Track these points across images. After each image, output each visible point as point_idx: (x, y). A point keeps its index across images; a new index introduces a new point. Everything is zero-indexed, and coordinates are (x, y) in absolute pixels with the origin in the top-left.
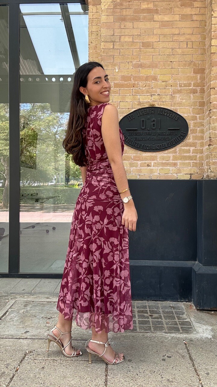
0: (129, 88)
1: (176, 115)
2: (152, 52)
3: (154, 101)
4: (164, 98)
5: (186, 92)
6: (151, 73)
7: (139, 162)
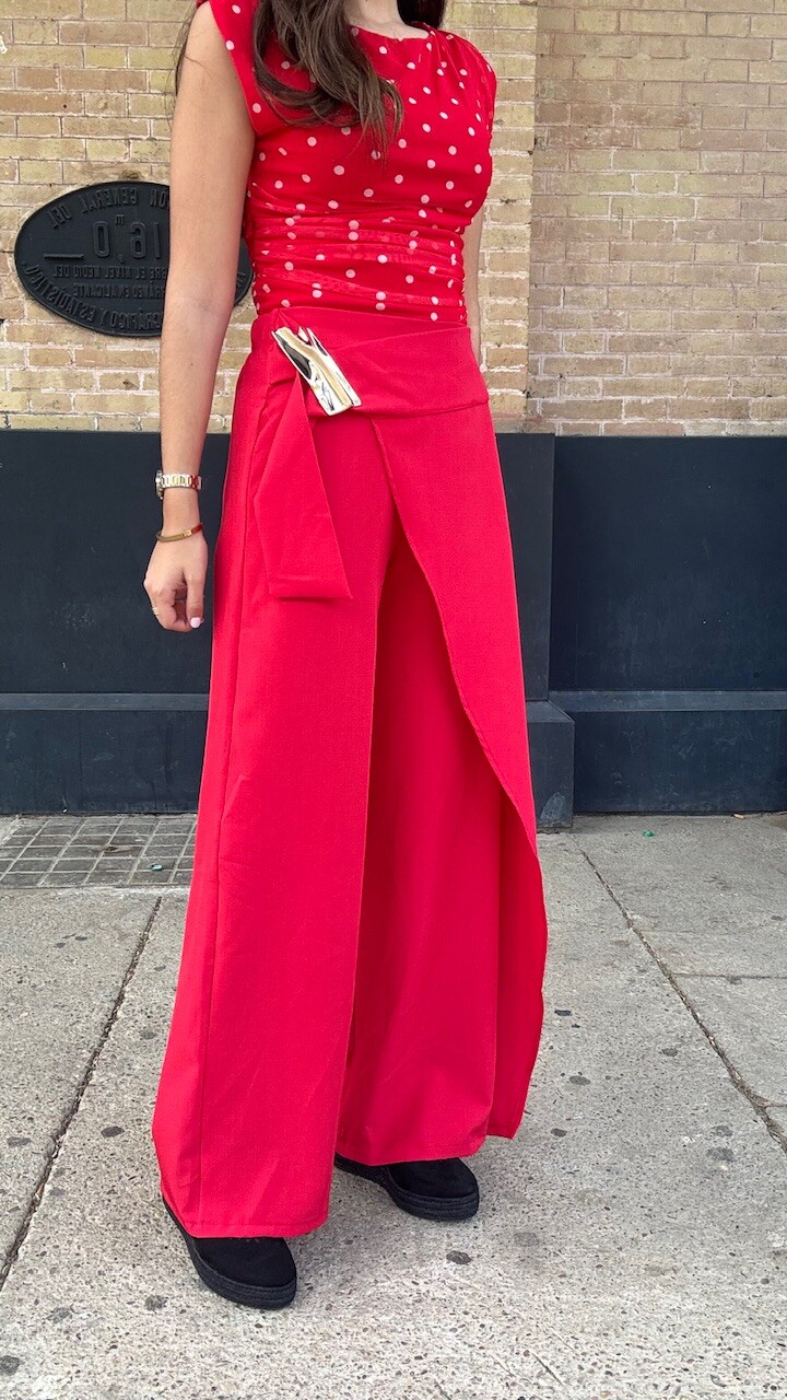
0: (51, 114)
3: (136, 161)
6: (122, 60)
7: (97, 373)
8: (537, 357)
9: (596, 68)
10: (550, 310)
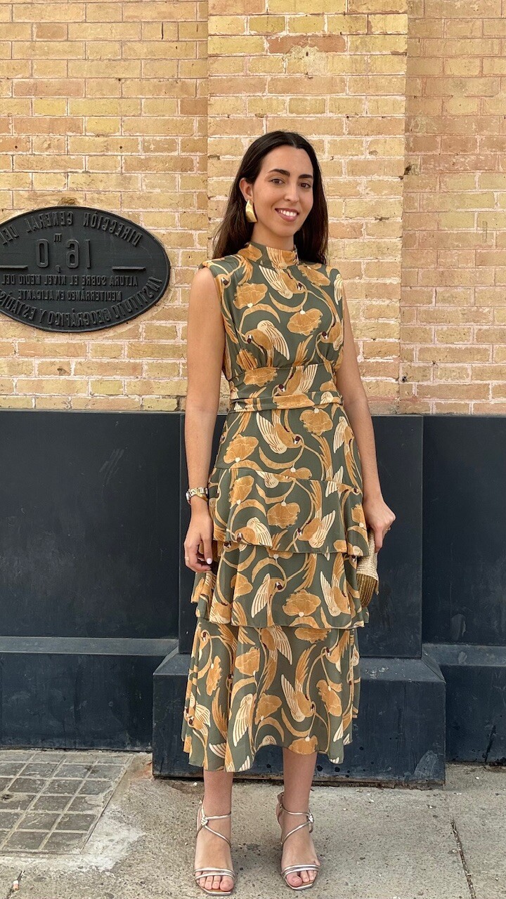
0: (5, 153)
1: (134, 231)
2: (65, 52)
3: (73, 190)
4: (101, 181)
5: (160, 166)
6: (63, 110)
7: (36, 362)
8: (412, 346)
9: (461, 106)
10: (424, 308)
